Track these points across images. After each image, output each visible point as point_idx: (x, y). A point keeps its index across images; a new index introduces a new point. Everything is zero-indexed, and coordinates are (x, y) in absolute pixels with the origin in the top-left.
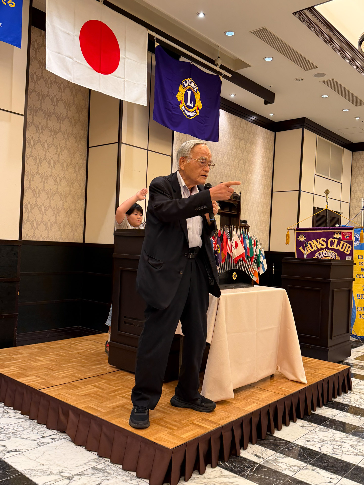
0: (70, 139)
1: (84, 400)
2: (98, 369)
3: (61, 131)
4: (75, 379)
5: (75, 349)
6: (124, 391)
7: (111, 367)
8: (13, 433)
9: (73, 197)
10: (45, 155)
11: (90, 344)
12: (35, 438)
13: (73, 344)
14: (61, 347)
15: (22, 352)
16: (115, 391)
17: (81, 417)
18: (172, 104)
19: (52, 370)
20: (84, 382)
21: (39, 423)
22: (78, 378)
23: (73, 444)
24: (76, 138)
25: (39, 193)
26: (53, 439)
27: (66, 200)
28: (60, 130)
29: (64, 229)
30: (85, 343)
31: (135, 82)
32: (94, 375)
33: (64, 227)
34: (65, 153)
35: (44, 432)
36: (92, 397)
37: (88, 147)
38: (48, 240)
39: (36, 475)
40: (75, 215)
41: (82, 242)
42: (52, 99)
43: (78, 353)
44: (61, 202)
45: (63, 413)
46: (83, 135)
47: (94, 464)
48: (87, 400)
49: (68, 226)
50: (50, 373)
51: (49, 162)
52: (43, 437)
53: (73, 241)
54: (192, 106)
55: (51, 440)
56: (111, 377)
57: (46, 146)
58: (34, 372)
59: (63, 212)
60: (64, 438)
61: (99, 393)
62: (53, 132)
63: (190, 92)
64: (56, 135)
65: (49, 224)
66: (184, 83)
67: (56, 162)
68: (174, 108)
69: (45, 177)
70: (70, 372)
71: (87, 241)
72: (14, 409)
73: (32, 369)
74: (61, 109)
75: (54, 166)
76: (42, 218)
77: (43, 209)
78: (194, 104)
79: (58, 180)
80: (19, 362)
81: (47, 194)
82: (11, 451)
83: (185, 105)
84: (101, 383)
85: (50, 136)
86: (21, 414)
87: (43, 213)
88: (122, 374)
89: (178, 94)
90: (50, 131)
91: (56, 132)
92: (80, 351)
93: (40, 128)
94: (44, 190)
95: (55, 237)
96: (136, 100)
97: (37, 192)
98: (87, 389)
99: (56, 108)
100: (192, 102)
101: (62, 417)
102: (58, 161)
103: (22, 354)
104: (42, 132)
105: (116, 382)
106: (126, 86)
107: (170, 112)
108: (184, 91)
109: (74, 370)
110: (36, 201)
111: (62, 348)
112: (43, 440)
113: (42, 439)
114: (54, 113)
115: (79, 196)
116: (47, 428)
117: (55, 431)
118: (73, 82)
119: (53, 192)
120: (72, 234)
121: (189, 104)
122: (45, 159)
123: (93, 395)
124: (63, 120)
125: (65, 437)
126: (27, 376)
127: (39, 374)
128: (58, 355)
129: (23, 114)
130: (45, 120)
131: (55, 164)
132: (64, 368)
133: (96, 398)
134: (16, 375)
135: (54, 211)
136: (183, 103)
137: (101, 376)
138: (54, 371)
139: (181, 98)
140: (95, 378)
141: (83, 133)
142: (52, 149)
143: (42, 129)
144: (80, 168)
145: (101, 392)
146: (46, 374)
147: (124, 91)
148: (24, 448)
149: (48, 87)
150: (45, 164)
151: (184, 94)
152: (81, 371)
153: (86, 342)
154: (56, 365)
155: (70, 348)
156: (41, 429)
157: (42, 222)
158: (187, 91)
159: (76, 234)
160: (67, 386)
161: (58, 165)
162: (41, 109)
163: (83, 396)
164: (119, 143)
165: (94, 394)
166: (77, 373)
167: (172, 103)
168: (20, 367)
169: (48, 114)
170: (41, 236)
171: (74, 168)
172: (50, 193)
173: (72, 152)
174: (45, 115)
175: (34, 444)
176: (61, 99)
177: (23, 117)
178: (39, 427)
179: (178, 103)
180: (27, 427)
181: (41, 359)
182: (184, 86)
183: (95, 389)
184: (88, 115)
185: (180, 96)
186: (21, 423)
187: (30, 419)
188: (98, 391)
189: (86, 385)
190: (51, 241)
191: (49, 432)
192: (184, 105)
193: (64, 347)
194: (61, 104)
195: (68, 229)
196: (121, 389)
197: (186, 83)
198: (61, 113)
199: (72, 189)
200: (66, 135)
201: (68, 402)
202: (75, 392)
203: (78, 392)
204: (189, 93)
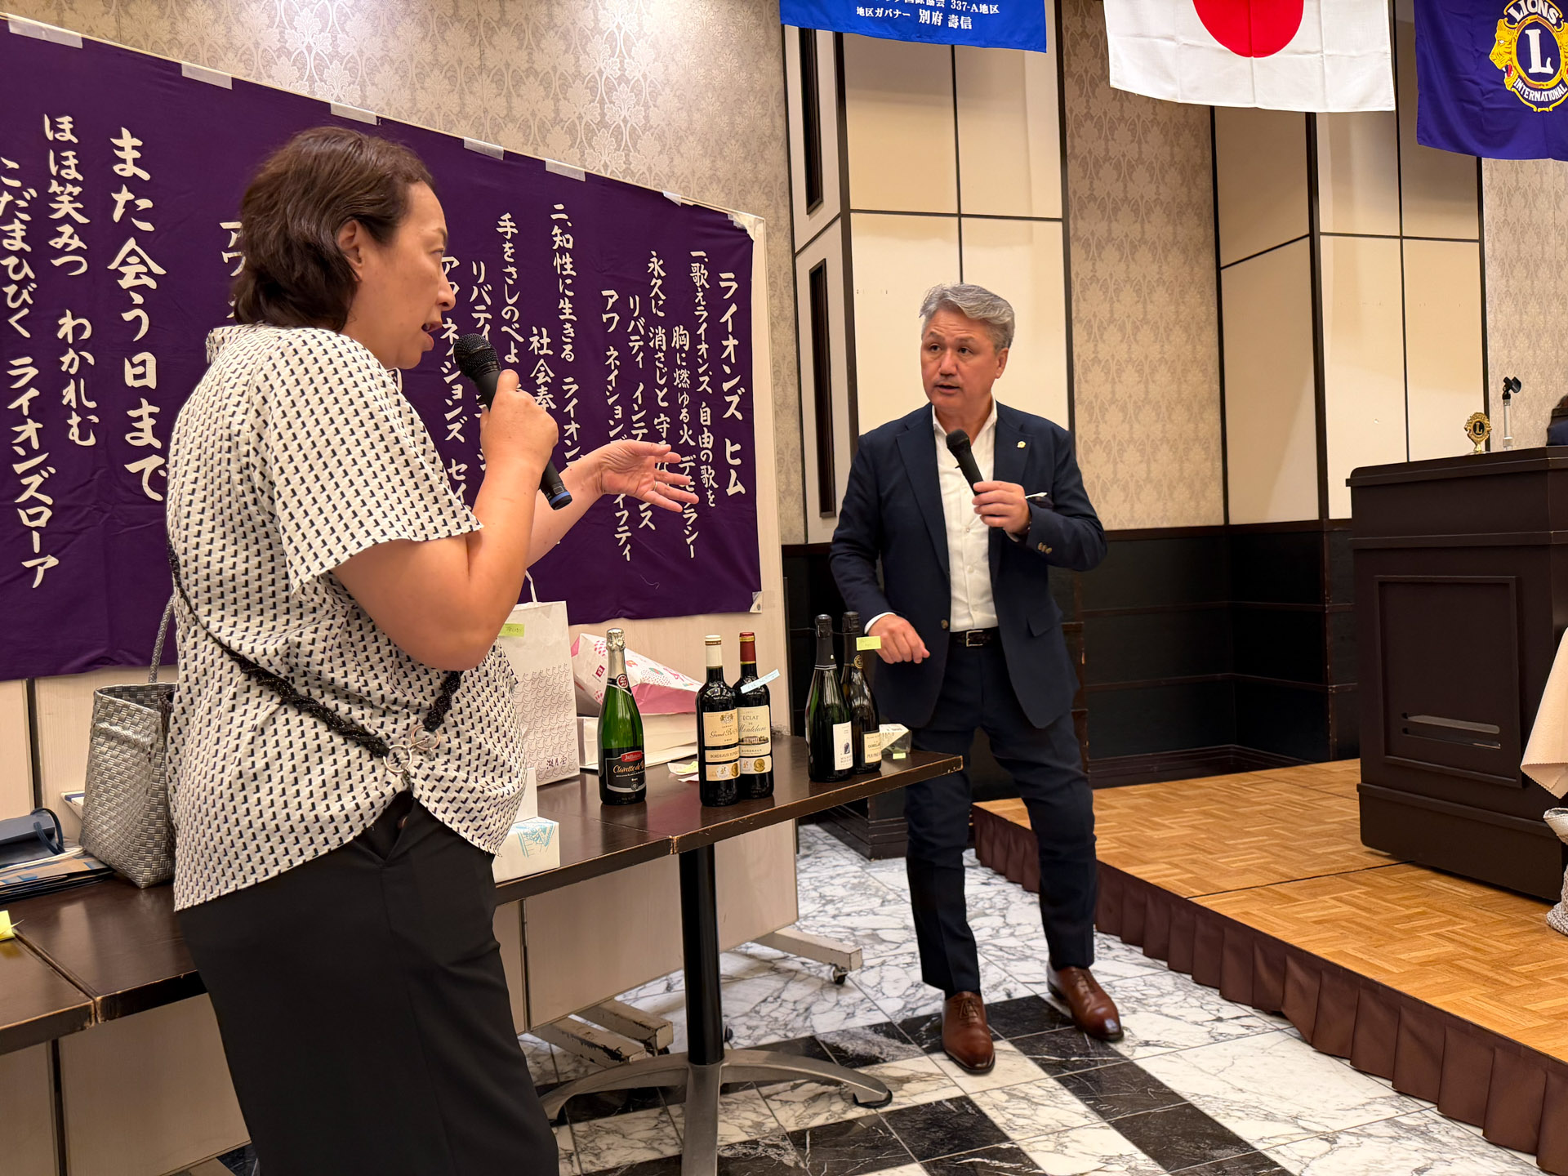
0: (1170, 258)
1: (1322, 935)
2: (1333, 857)
3: (1145, 243)
4: (1278, 878)
5: (1248, 801)
6: (1436, 920)
7: (1372, 853)
8: (1138, 1000)
9: (1189, 408)
10: (1112, 312)
11: (1285, 791)
12: (1199, 1020)
13: (1235, 788)
14: (1206, 795)
15: (1113, 803)
16: (1409, 918)
17: (1326, 978)
18: (1477, 84)
19: (1204, 851)
20: (1304, 888)
21: (1198, 981)
22: (1282, 875)
23: (1309, 1049)
24: (1184, 251)
25: (1103, 410)
26: (1248, 1027)
27: (1169, 418)
28: (1143, 241)
29: (1171, 495)
30: (1272, 787)
31: (1354, 53)
32: (1325, 870)
33: (1171, 487)
34: (1161, 296)
35: (1217, 1007)
36: (1343, 927)
37: (1219, 268)
38: (1132, 526)
39: (1231, 1113)
40: (1197, 454)
41: (1220, 522)
42: (1118, 167)
43: (1260, 812)
44: (1159, 426)
45: (1270, 965)
46: (1201, 240)
47: (1390, 1112)
48: (1330, 934)
49: (1181, 485)
50: (1201, 857)
51: (1122, 328)
52: (1220, 1019)
53: (1198, 524)
54: (1549, 70)
55: (1243, 1031)
56: (1382, 880)
57: (1112, 287)
58: (1159, 854)
59: (1165, 448)
60: (1278, 1030)
61: (1359, 920)
62: (1127, 250)
63: (1538, 31)
64: (1133, 254)
65: (1132, 486)
66: (1512, 11)
67: (1138, 323)
68: (1488, 93)
69: (1114, 368)
70: (1256, 859)
71: (1233, 521)
72: (1124, 942)
73: (1152, 845)
74: (1143, 186)
75: (1135, 335)
76: (1115, 473)
77: (1115, 449)
78: (1556, 65)
79: (1147, 370)
80: (1112, 827)
81: (1124, 409)
82: (1147, 1043)
83: (1523, 75)
84: (1355, 892)
85: (1120, 261)
86: (1145, 954)
87: (1115, 459)
88: (1412, 873)
89: (1496, 49)
90: (1120, 248)
91: (1134, 248)
92: (1263, 808)
93: (1093, 248)
94: (1113, 401)
95: (1149, 515)
96: (1362, 102)
97: (1097, 410)
98: (1321, 905)
99: (1130, 184)
100: (1549, 60)
101: (1264, 973)
102: (1145, 321)
103: (1115, 808)
104: (1100, 256)
105: (1400, 896)
106: (1327, 70)
107: (1477, 109)
108: (1516, 34)
109: (1265, 854)
110: (1097, 433)
111: (1210, 798)
112: (1221, 1027)
113: (1217, 1024)
114: (1125, 200)
115: (1204, 403)
116: (1224, 996)
117: (1250, 1009)
118: (1180, 101)
119: (1135, 402)
120: (1193, 504)
121: (1536, 67)
122: (1111, 321)
123: (1344, 924)
124: (1149, 211)
125: (1281, 1026)
126: (1145, 863)
127: (1176, 860)
128: (1206, 814)
129: (1059, 216)
130: (1104, 224)
131: (1136, 329)
132: (1234, 847)
133: (1358, 933)
134: (1115, 857)
135: (1142, 452)
136: (1518, 69)
137: (1351, 876)
138: (1211, 853)
139: (1508, 57)
140: (1334, 879)
141: (1205, 233)
142: (1128, 295)
143: (1100, 247)
144: (1201, 328)
145: (1367, 919)
146: (1194, 862)
147: (1324, 85)
148: (1180, 1040)
149: (1106, 136)
150: (1113, 335)
151: (1514, 45)
152: (1285, 858)
153: (1270, 785)
154: (1212, 840)
155: (1231, 798)
156: (1208, 998)
157: (1115, 481)
158: (1527, 32)
159: (1203, 503)
160: (1260, 895)
161: (1146, 334)
162: (1092, 197)
163: (1315, 922)
164: (1313, 235)
165: (1346, 921)
166: (1276, 863)
167: (1479, 81)
168: (1118, 839)
169: (1110, 206)
170: (1115, 517)
171: (1186, 329)
172: (1130, 407)
173: (1177, 290)
174: (1103, 211)
175: (1201, 1034)
176: (1140, 160)
177: (1059, 225)
178: (1201, 991)
179: (1499, 75)
180: (1171, 989)
181: (1166, 822)
182: (1512, 20)
183: (1346, 909)
184: (1211, 184)
185: (1502, 53)
186: (1151, 978)
187: (1171, 969)
188: (1354, 914)
189: (1315, 895)
190: (1141, 527)
191: (1229, 1010)
192: (1520, 77)
193: (1214, 795)
194: (1141, 173)
195: (1182, 493)
196: (1423, 913)
197: (1518, 8)
198: (1142, 197)
199: (1184, 386)
200: (1160, 250)
201: (1279, 935)
202: (1289, 910)
203: (1297, 913)
204: (1534, 35)
